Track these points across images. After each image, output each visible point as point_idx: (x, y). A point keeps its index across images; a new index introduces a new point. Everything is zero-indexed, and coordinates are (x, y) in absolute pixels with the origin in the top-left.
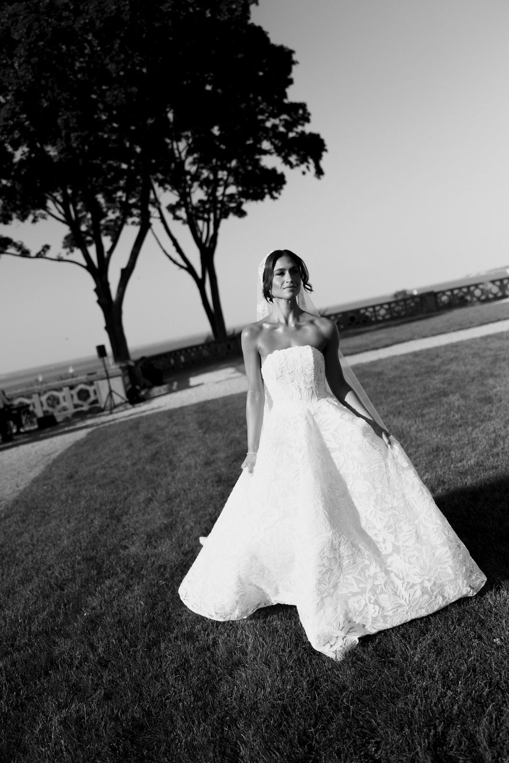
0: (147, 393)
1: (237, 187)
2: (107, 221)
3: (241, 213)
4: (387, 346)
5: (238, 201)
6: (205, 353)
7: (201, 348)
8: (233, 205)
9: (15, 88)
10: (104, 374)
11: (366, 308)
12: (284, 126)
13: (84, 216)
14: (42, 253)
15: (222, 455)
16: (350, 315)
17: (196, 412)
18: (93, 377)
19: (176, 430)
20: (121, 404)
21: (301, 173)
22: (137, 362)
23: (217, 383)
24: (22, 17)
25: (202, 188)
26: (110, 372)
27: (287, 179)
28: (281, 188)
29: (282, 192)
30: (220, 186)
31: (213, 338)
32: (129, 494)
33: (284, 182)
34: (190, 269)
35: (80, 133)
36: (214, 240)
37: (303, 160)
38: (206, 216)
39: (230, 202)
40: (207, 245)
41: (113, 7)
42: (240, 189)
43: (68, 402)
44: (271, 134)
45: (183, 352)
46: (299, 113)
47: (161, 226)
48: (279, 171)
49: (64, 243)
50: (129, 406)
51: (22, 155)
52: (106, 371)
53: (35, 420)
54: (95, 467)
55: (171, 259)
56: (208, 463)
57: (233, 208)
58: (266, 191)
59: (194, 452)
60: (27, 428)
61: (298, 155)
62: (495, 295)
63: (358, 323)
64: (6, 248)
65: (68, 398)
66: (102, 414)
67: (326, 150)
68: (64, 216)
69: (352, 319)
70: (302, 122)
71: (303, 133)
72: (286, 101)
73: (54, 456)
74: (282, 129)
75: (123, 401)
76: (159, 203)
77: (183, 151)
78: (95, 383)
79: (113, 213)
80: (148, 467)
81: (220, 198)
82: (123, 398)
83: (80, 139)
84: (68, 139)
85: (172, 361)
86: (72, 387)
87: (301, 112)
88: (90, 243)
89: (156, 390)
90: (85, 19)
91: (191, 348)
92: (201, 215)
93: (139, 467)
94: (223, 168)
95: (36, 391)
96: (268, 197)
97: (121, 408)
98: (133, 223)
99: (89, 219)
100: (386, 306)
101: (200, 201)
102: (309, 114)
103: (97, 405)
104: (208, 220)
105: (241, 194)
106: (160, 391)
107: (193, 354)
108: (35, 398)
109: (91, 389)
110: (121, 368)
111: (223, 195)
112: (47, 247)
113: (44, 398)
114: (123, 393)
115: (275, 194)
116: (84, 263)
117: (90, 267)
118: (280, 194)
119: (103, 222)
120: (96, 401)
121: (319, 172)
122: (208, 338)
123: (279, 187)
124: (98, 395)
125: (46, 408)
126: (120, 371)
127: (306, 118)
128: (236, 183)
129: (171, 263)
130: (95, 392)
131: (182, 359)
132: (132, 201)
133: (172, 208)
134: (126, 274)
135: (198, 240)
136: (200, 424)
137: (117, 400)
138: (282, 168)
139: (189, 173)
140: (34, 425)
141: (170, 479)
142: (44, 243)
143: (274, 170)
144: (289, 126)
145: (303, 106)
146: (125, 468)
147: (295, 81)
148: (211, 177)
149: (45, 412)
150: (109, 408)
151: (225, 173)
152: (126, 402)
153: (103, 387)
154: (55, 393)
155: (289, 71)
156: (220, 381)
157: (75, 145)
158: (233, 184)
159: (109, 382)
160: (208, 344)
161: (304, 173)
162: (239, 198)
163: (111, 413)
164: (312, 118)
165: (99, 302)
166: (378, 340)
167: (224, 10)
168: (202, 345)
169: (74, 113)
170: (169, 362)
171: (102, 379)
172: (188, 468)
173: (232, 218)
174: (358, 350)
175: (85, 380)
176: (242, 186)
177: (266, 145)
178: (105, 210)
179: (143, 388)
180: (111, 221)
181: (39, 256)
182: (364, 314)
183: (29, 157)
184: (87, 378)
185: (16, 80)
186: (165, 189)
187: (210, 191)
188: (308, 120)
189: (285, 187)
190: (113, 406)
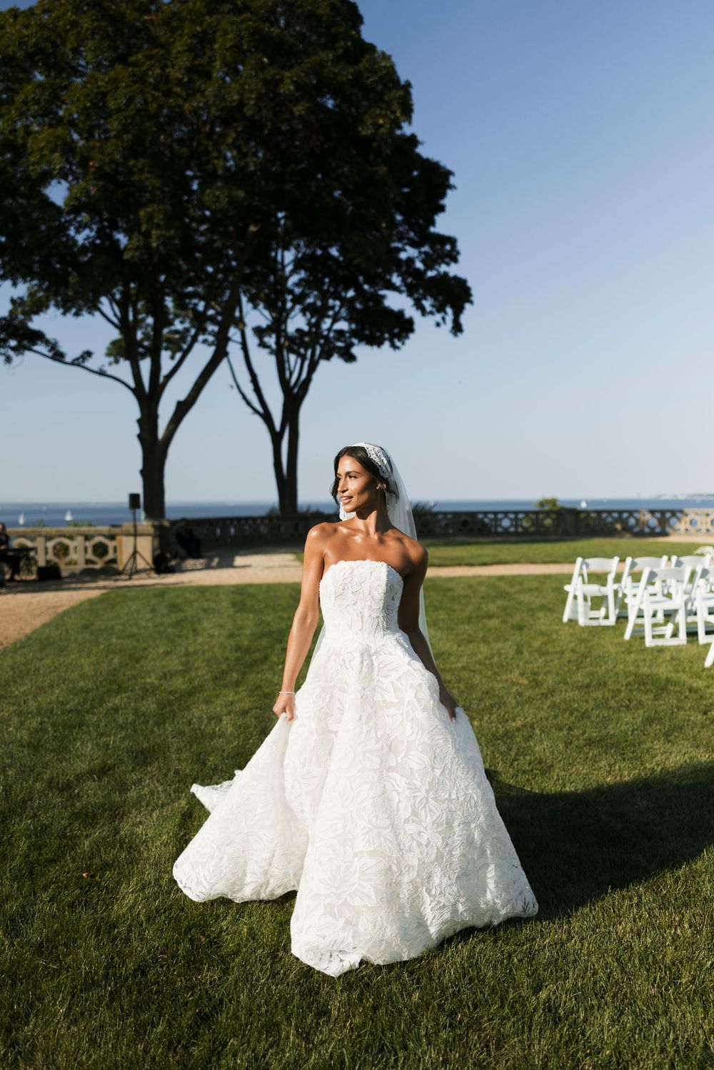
0: (179, 565)
1: (350, 324)
2: (171, 332)
3: (349, 357)
4: (485, 564)
5: (348, 341)
6: (263, 529)
7: (259, 521)
8: (340, 344)
9: (97, 165)
10: (132, 530)
11: (486, 513)
12: (423, 261)
13: (143, 320)
14: (81, 360)
15: (248, 632)
16: (464, 517)
17: (233, 592)
18: (117, 530)
19: (206, 605)
20: (144, 571)
21: (433, 324)
22: (173, 523)
23: (268, 568)
24: (124, 85)
25: (304, 315)
26: (140, 528)
27: (416, 327)
28: (407, 337)
29: (407, 342)
30: (328, 317)
31: (278, 513)
32: (149, 646)
33: (411, 330)
34: (267, 417)
35: (164, 232)
36: (305, 386)
37: (440, 309)
38: (302, 351)
39: (338, 339)
40: (296, 390)
41: (236, 97)
42: (353, 326)
43: (79, 555)
44: (404, 269)
45: (235, 523)
46: (445, 249)
47: (241, 354)
48: (408, 314)
49: (109, 349)
50: (153, 574)
51: (85, 239)
52: (135, 527)
53: (34, 569)
54: (113, 623)
55: (244, 398)
56: (231, 636)
57: (340, 348)
58: (387, 336)
59: (221, 626)
60: (24, 577)
61: (435, 299)
62: (652, 529)
63: (471, 530)
64: (35, 344)
65: (80, 549)
66: (118, 577)
67: (471, 302)
68: (120, 320)
69: (465, 523)
70: (447, 260)
71: (446, 274)
72: (432, 229)
73: (60, 610)
74: (419, 265)
75: (148, 567)
76: (244, 325)
77: (289, 264)
78: (118, 538)
79: (182, 322)
80: (170, 630)
81: (325, 333)
82: (148, 564)
83: (162, 239)
84: (147, 235)
85: (218, 531)
86: (87, 538)
87: (448, 247)
88: (143, 356)
89: (190, 563)
90: (199, 102)
91: (247, 519)
92: (296, 348)
93: (161, 629)
94: (336, 296)
95: (43, 533)
96: (387, 344)
97: (143, 575)
98: (205, 341)
99: (148, 325)
100: (512, 516)
101: (299, 331)
102: (458, 253)
103: (115, 566)
104: (303, 358)
105: (354, 333)
106: (195, 565)
107: (247, 528)
108: (39, 543)
109: (111, 544)
110: (153, 526)
111: (329, 330)
112: (88, 354)
113: (51, 544)
114: (149, 557)
115: (398, 343)
116: (132, 384)
117: (138, 391)
118: (403, 344)
119: (165, 331)
120: (114, 561)
121: (457, 328)
122: (272, 511)
123: (404, 334)
124: (118, 553)
125: (51, 556)
126: (151, 530)
127: (453, 257)
128: (350, 320)
129: (243, 403)
130: (115, 549)
131: (232, 531)
132: (211, 312)
133: (259, 332)
134: (183, 408)
135: (284, 383)
136: (234, 604)
137: (141, 564)
138: (411, 311)
139: (291, 292)
140: (32, 574)
141: (191, 641)
142: (85, 349)
143: (401, 313)
144: (430, 262)
145: (452, 241)
146: (146, 628)
147: (448, 209)
148: (319, 303)
149: (48, 562)
150: (129, 572)
151: (338, 303)
152: (151, 569)
153: (127, 544)
154: (66, 541)
155: (443, 195)
156: (272, 567)
157: (154, 245)
158: (345, 319)
159: (135, 540)
160: (270, 518)
161: (438, 325)
162: (350, 337)
163: (130, 579)
164: (460, 258)
165: (140, 436)
166: (480, 556)
167: (369, 123)
168: (262, 519)
169: (162, 207)
170: (214, 532)
171: (128, 534)
172: (211, 636)
173: (336, 360)
174: (449, 562)
175: (107, 533)
176: (357, 323)
177: (396, 280)
178: (171, 317)
179: (175, 557)
180: (177, 332)
181: (75, 363)
182: (482, 519)
183: (93, 243)
184: (109, 531)
185: (100, 156)
186: (255, 307)
187: (313, 320)
188: (455, 260)
189: (411, 335)
190: (134, 570)
